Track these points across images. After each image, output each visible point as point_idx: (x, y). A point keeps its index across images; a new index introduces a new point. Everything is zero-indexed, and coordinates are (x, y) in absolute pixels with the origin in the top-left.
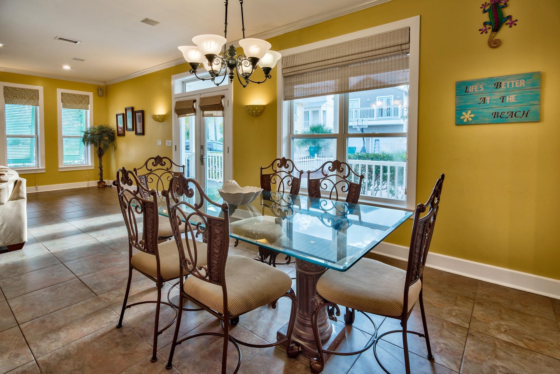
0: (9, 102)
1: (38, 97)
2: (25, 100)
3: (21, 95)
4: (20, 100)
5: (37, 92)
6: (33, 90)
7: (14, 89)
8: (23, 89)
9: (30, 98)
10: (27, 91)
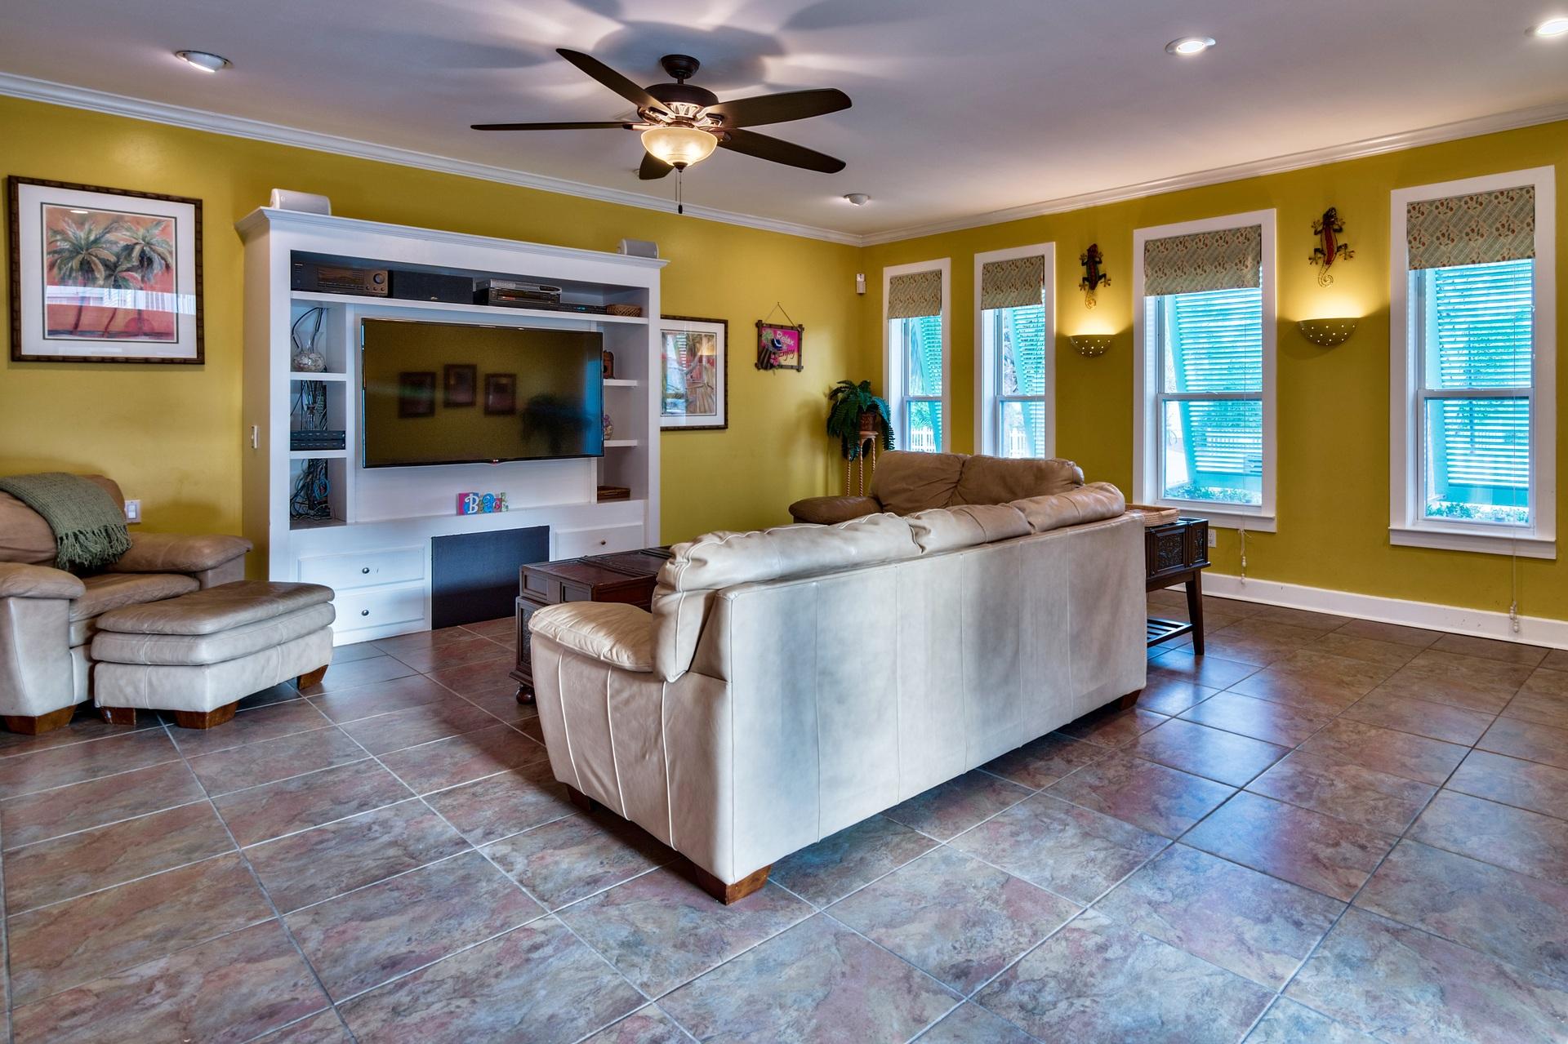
0: (1423, 263)
1: (1529, 220)
2: (1481, 240)
3: (1466, 225)
4: (1461, 245)
5: (1527, 196)
6: (1512, 190)
7: (1442, 204)
8: (1472, 199)
9: (1498, 230)
10: (1490, 201)
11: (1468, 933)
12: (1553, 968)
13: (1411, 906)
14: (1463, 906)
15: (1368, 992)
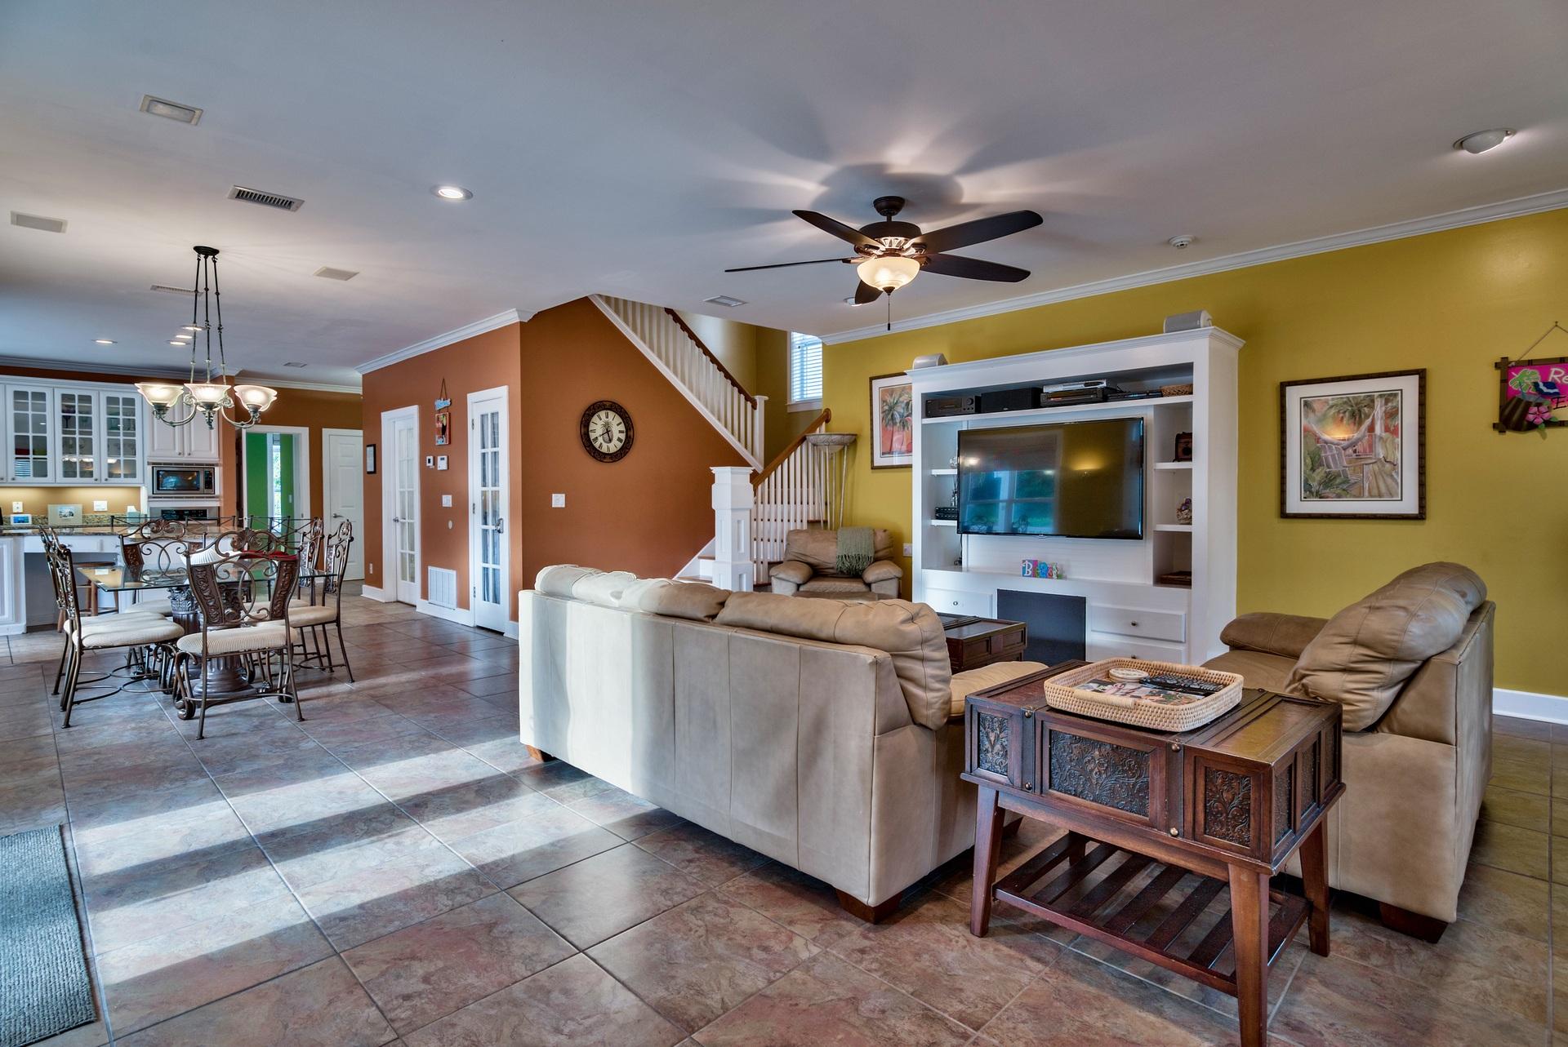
11: (237, 1007)
12: (148, 1038)
13: (299, 988)
14: (263, 1024)
15: (251, 927)
